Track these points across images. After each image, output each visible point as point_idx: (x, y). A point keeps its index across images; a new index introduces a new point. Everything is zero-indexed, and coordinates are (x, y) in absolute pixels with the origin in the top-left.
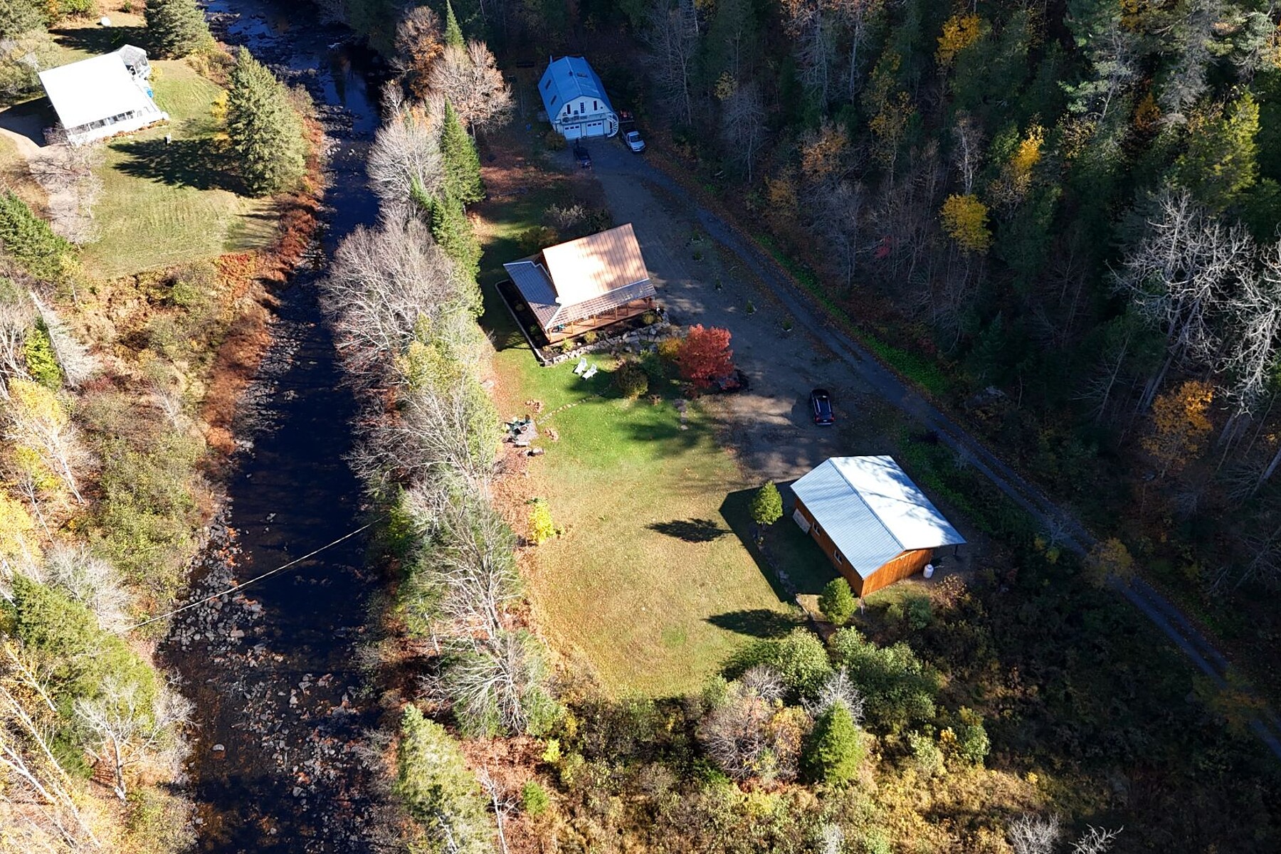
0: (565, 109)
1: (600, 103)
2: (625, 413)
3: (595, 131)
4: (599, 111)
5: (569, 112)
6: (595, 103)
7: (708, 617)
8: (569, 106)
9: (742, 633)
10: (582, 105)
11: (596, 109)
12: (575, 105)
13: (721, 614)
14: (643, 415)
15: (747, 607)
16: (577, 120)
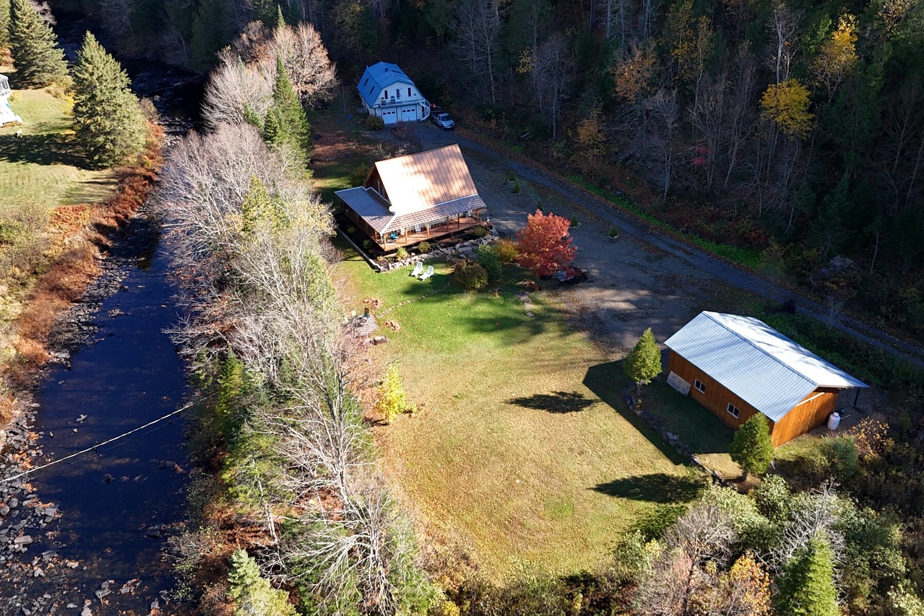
0: (382, 95)
1: (414, 90)
3: (411, 116)
4: (413, 98)
5: (386, 97)
6: (409, 89)
7: (594, 487)
8: (386, 92)
9: (639, 499)
10: (398, 91)
11: (410, 95)
12: (392, 91)
13: (609, 482)
15: (638, 473)
16: (394, 105)
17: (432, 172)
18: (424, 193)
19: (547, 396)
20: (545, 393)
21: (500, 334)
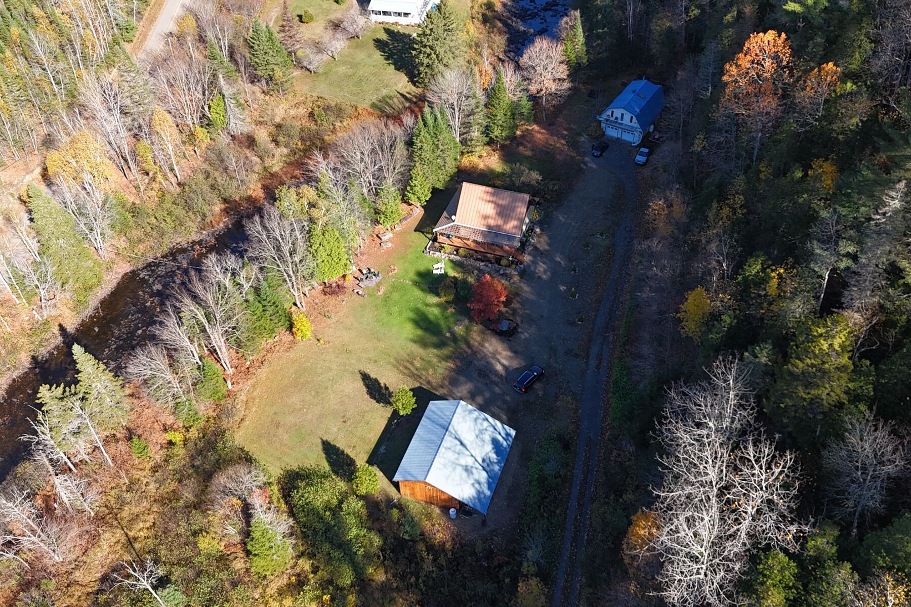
0: (609, 112)
1: (634, 120)
2: (427, 305)
3: (627, 137)
4: (633, 124)
5: (612, 116)
6: (632, 117)
7: (324, 439)
8: (613, 112)
9: (328, 461)
10: (622, 115)
11: (631, 122)
12: (618, 113)
13: (332, 443)
14: (434, 312)
15: (347, 451)
16: (616, 124)
17: (501, 206)
18: (486, 217)
19: (379, 384)
20: (381, 382)
21: (419, 332)
